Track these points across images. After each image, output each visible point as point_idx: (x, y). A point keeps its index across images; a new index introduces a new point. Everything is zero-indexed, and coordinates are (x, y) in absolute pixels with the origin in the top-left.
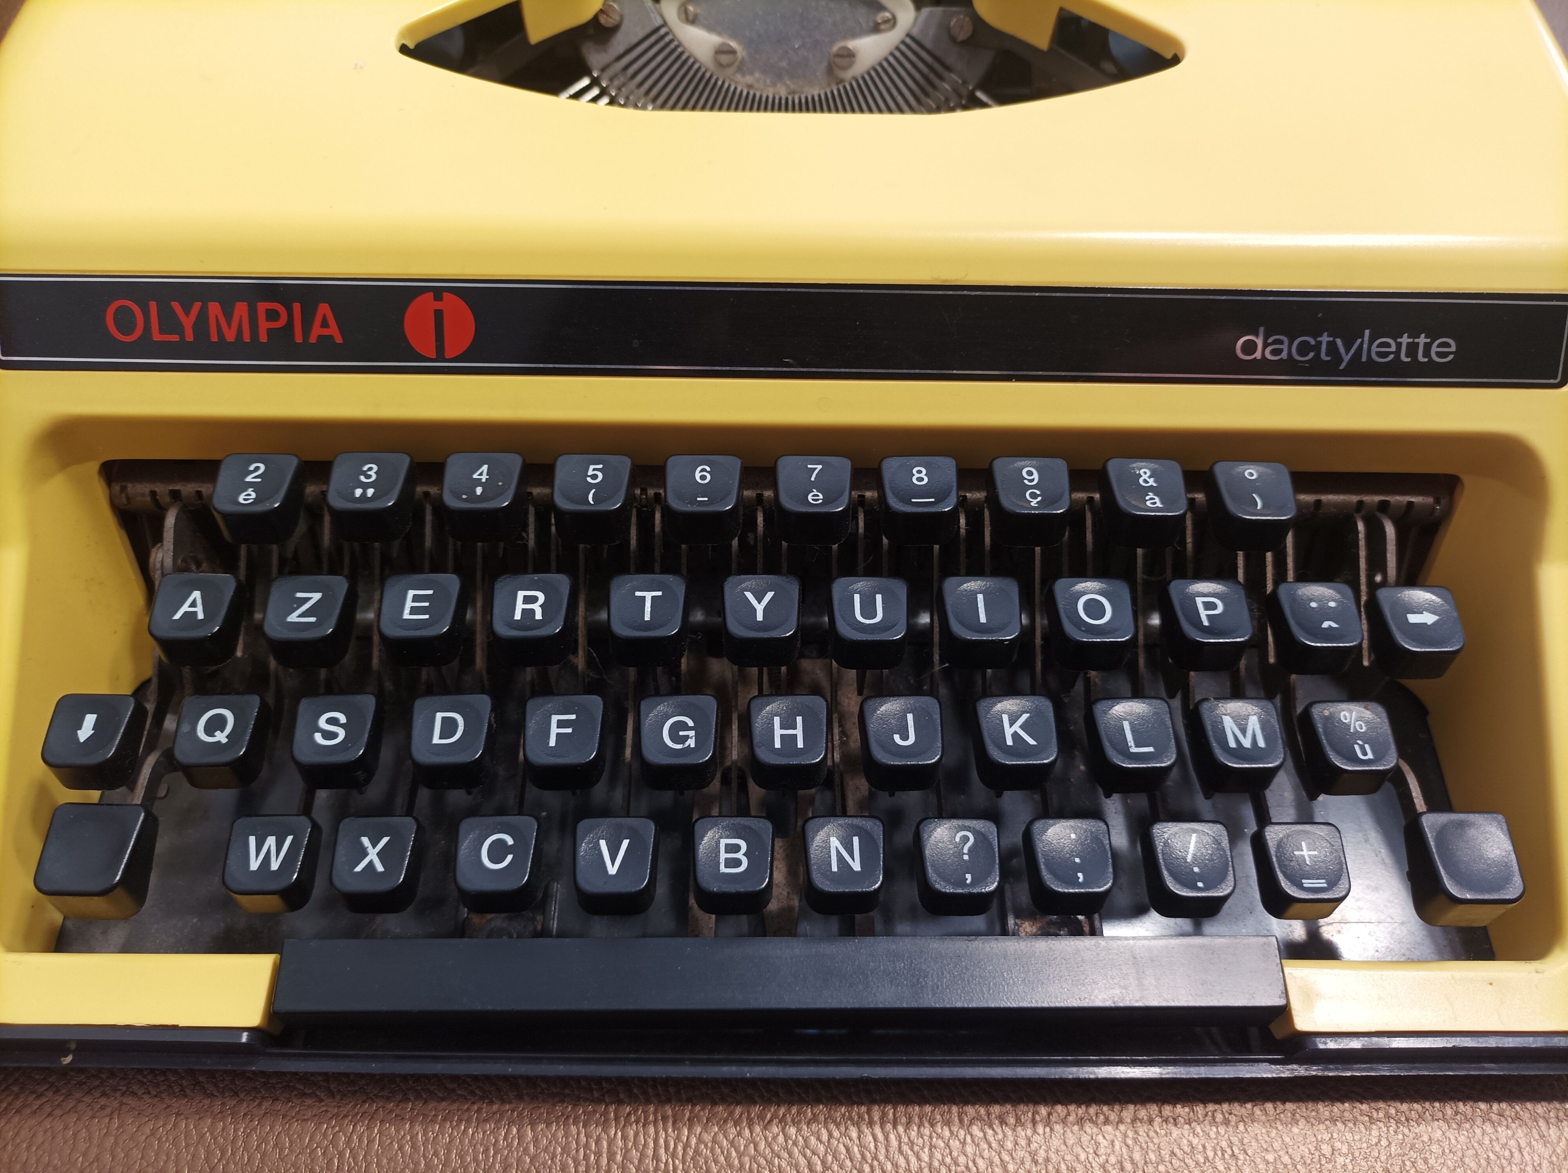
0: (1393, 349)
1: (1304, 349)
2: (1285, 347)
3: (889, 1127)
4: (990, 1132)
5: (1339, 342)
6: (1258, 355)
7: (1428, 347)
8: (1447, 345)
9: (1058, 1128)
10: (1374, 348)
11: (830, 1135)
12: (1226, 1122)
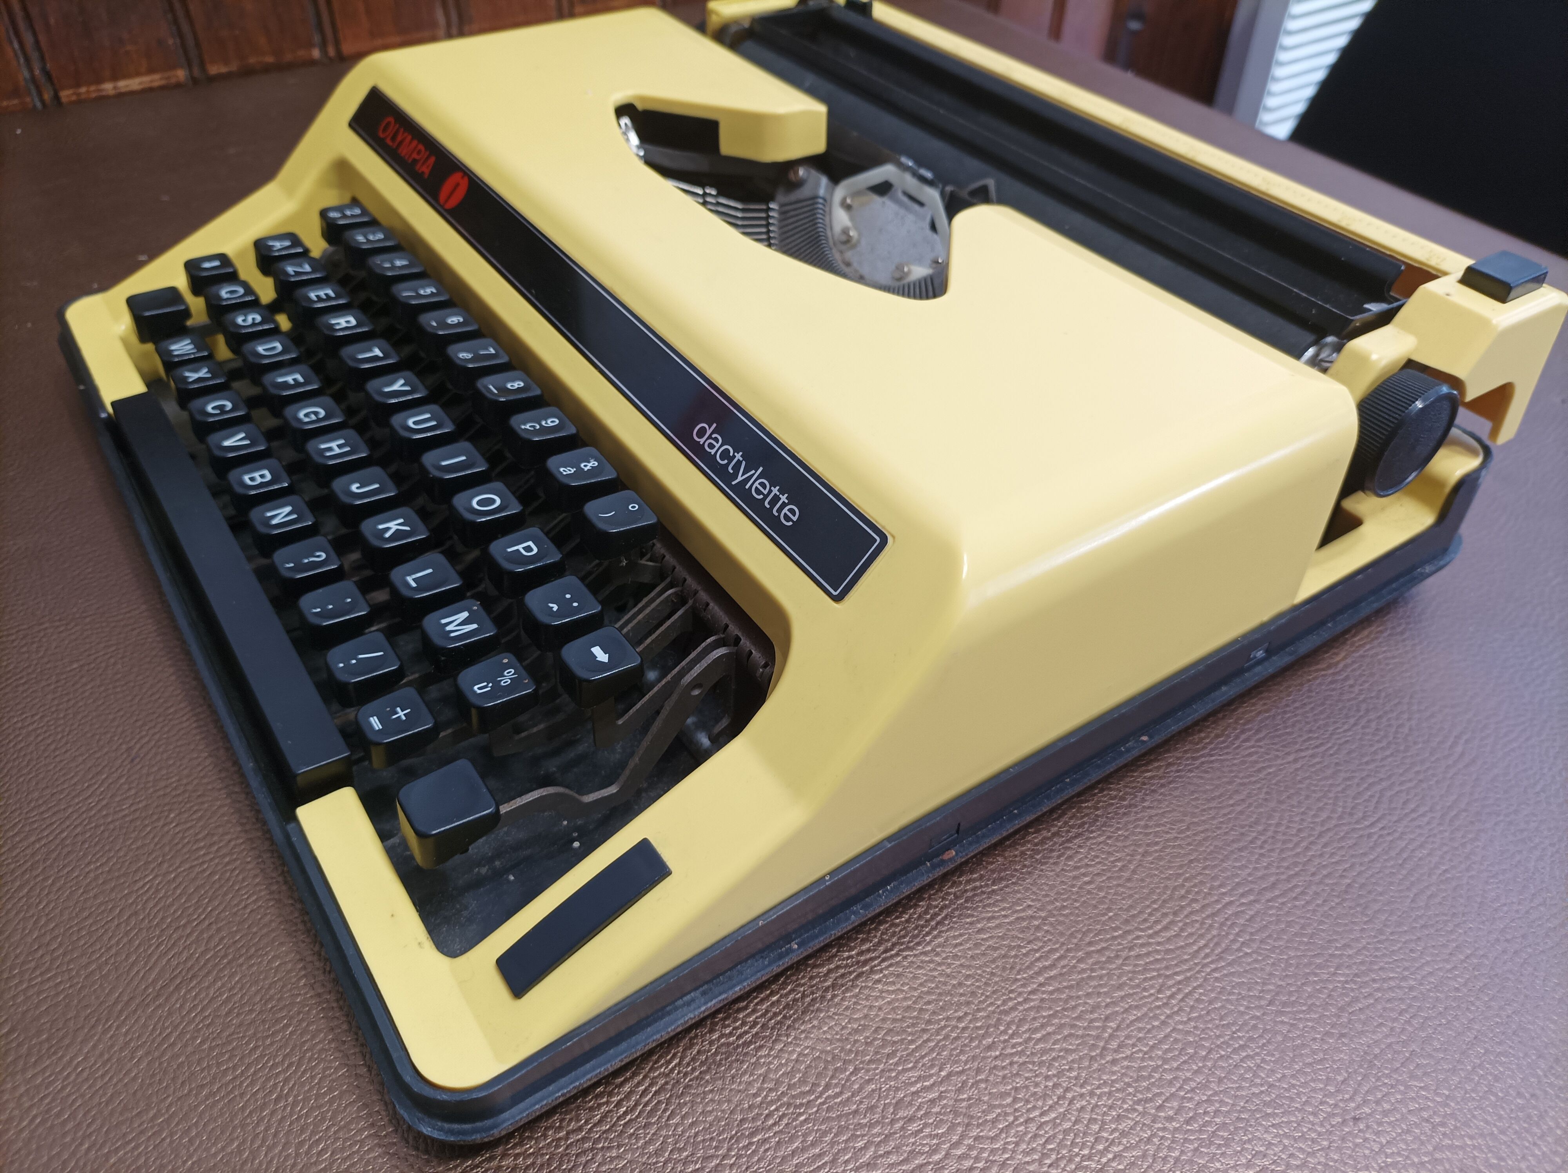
0: (766, 492)
1: (725, 455)
2: (717, 446)
3: (195, 719)
4: (210, 768)
5: (744, 463)
6: (702, 441)
7: (784, 505)
8: (794, 513)
9: (228, 801)
10: (756, 484)
11: (177, 696)
12: (272, 893)
